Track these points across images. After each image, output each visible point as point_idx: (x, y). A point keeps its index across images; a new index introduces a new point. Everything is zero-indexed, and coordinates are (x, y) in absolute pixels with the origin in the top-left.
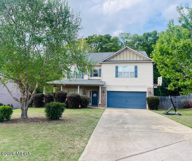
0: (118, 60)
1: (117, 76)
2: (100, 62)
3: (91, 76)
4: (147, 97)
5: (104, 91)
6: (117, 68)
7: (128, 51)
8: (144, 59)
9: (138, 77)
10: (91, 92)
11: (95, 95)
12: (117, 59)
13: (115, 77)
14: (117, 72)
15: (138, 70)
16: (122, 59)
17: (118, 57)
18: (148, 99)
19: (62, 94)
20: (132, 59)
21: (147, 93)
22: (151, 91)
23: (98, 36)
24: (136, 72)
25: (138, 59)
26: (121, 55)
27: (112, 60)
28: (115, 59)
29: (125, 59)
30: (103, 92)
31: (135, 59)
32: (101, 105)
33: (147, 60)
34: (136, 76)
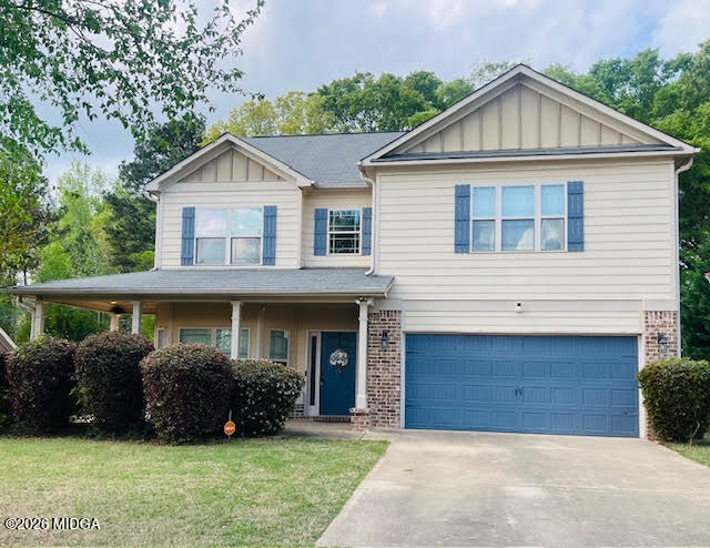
0: (467, 149)
1: (461, 245)
2: (367, 163)
3: (319, 250)
4: (642, 365)
5: (385, 334)
6: (462, 195)
7: (526, 96)
8: (625, 142)
9: (586, 246)
10: (314, 339)
11: (338, 357)
12: (462, 145)
13: (452, 248)
14: (462, 219)
15: (586, 205)
16: (491, 144)
17: (472, 129)
18: (651, 379)
19: (113, 351)
20: (549, 143)
21: (642, 345)
22: (667, 331)
23: (376, 79)
24: (576, 217)
25: (589, 140)
26: (490, 120)
27: (434, 148)
28: (452, 145)
29: (510, 143)
30: (383, 338)
31: (569, 142)
32: (366, 419)
33: (643, 145)
34: (576, 244)
